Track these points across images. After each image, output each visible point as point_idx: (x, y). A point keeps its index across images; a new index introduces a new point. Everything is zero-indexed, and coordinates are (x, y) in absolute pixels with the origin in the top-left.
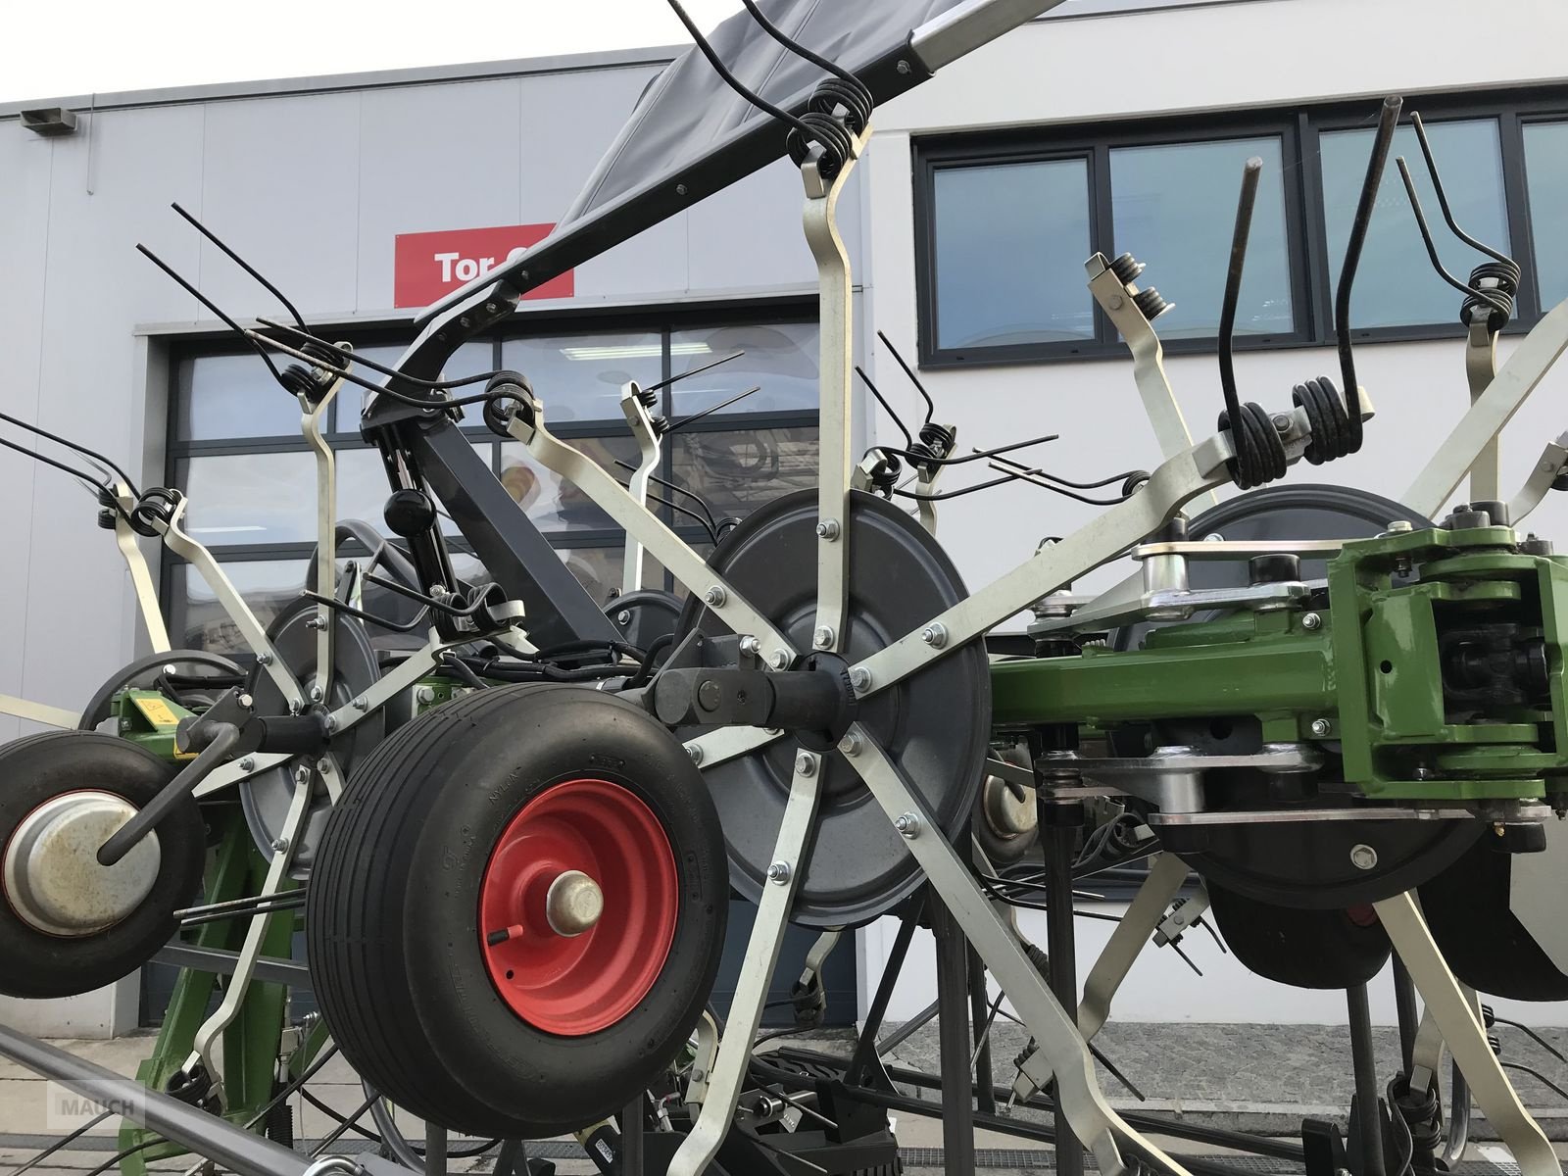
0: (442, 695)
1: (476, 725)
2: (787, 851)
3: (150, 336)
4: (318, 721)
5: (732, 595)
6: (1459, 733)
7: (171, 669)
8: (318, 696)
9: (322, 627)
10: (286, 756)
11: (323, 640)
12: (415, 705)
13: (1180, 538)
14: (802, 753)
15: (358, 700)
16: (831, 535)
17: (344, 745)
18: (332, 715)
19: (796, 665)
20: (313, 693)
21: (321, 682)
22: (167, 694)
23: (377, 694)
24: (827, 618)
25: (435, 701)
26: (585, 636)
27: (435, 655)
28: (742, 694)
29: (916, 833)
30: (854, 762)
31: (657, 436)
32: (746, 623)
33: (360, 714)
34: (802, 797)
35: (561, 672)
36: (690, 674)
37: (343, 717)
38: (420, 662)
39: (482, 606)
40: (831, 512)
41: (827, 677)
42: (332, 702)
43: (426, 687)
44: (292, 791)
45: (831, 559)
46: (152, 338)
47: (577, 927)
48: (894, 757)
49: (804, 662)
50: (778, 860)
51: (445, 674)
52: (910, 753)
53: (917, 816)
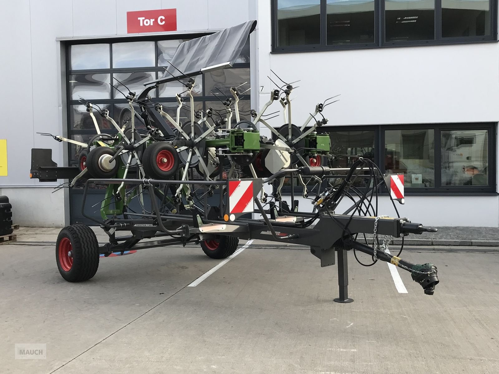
0: (150, 143)
1: (155, 146)
2: (189, 160)
3: (60, 41)
4: (133, 146)
5: (184, 132)
6: (236, 147)
7: (101, 137)
8: (133, 142)
9: (133, 132)
10: (128, 151)
11: (133, 134)
12: (147, 144)
13: (221, 129)
14: (190, 149)
15: (139, 143)
16: (193, 126)
17: (137, 149)
18: (135, 145)
19: (190, 140)
20: (132, 142)
21: (133, 140)
22: (102, 141)
23: (141, 142)
24: (193, 135)
25: (149, 143)
26: (170, 134)
27: (150, 137)
28: (182, 143)
29: (199, 157)
30: (195, 150)
31: (181, 102)
32: (185, 134)
33: (139, 145)
34: (190, 154)
35: (166, 140)
36: (176, 141)
37: (136, 145)
38: (148, 138)
39: (155, 132)
40: (192, 124)
41: (193, 141)
42: (135, 143)
43: (148, 141)
44: (129, 156)
45: (193, 128)
46: (61, 41)
47: (165, 162)
48: (198, 149)
49: (190, 139)
50: (188, 160)
51: (151, 140)
52: (200, 149)
53: (200, 155)
